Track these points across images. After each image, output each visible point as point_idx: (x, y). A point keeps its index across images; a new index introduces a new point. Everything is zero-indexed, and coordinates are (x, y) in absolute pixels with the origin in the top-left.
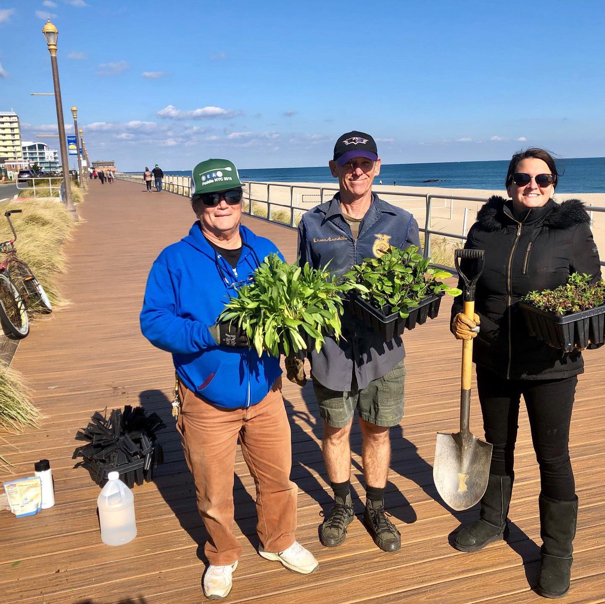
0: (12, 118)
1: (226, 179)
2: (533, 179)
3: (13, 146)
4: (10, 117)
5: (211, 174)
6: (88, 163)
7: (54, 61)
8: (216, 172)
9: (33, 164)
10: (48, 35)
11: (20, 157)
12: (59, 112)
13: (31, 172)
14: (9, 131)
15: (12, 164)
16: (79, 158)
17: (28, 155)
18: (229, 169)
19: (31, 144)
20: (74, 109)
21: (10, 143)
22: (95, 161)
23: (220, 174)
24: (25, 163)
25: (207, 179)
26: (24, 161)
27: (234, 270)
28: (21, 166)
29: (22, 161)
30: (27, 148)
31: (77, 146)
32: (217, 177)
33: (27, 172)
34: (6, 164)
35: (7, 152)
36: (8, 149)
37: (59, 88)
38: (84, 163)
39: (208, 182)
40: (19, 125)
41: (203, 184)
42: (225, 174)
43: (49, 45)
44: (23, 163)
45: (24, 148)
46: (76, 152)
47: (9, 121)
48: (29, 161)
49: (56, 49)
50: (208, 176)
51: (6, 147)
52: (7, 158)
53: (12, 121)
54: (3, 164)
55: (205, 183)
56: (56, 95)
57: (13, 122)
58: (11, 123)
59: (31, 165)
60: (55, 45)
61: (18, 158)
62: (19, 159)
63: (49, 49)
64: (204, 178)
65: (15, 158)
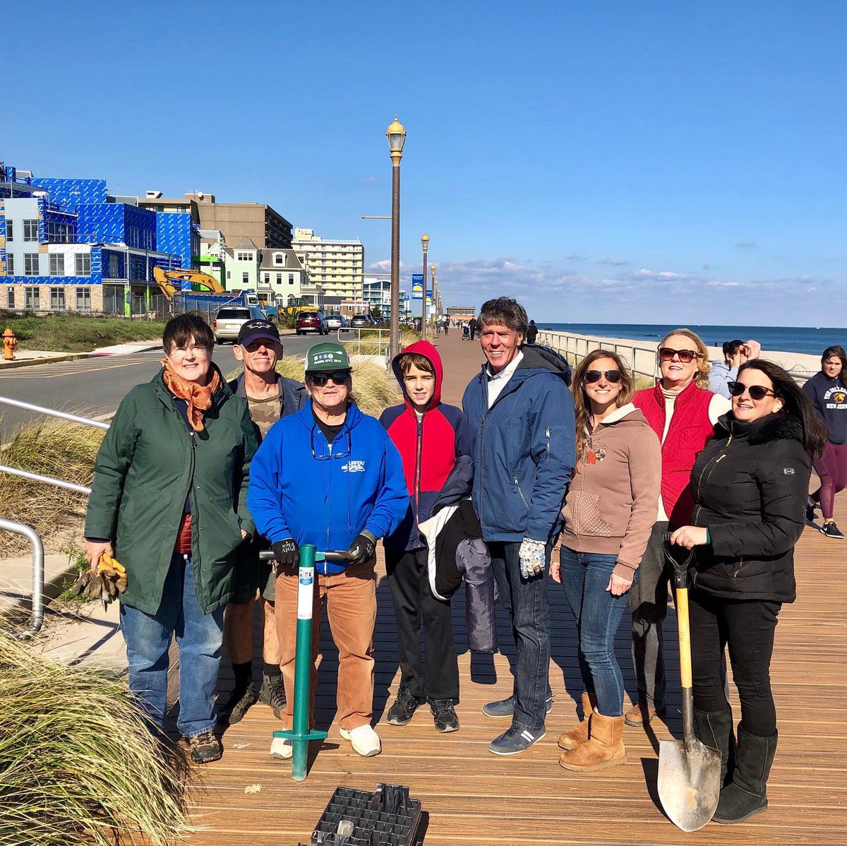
0: (356, 248)
1: (336, 361)
2: (747, 390)
3: (353, 283)
4: (354, 246)
5: (323, 355)
6: (439, 309)
7: (396, 172)
8: (328, 354)
9: (374, 307)
10: (392, 138)
11: (360, 298)
12: (395, 242)
13: (367, 318)
14: (350, 264)
15: (349, 305)
16: (425, 302)
17: (369, 296)
18: (340, 353)
19: (375, 281)
20: (425, 238)
21: (349, 279)
22: (451, 307)
23: (331, 356)
24: (365, 305)
25: (319, 360)
26: (364, 303)
27: (330, 446)
28: (359, 309)
29: (361, 303)
30: (370, 286)
31: (424, 287)
32: (328, 358)
33: (363, 318)
34: (342, 305)
35: (345, 291)
36: (348, 286)
37: (399, 210)
38: (432, 310)
39: (319, 362)
40: (363, 257)
41: (315, 363)
42: (336, 356)
43: (392, 152)
44: (362, 305)
45: (366, 286)
46: (421, 295)
47: (352, 251)
48: (369, 303)
49: (401, 157)
50: (320, 357)
51: (345, 283)
52: (345, 298)
53: (355, 251)
54: (339, 306)
55: (316, 363)
56: (393, 219)
57: (357, 253)
58: (354, 254)
59: (371, 307)
60: (400, 152)
61: (357, 298)
62: (359, 300)
63: (391, 157)
64: (316, 358)
65: (353, 298)
